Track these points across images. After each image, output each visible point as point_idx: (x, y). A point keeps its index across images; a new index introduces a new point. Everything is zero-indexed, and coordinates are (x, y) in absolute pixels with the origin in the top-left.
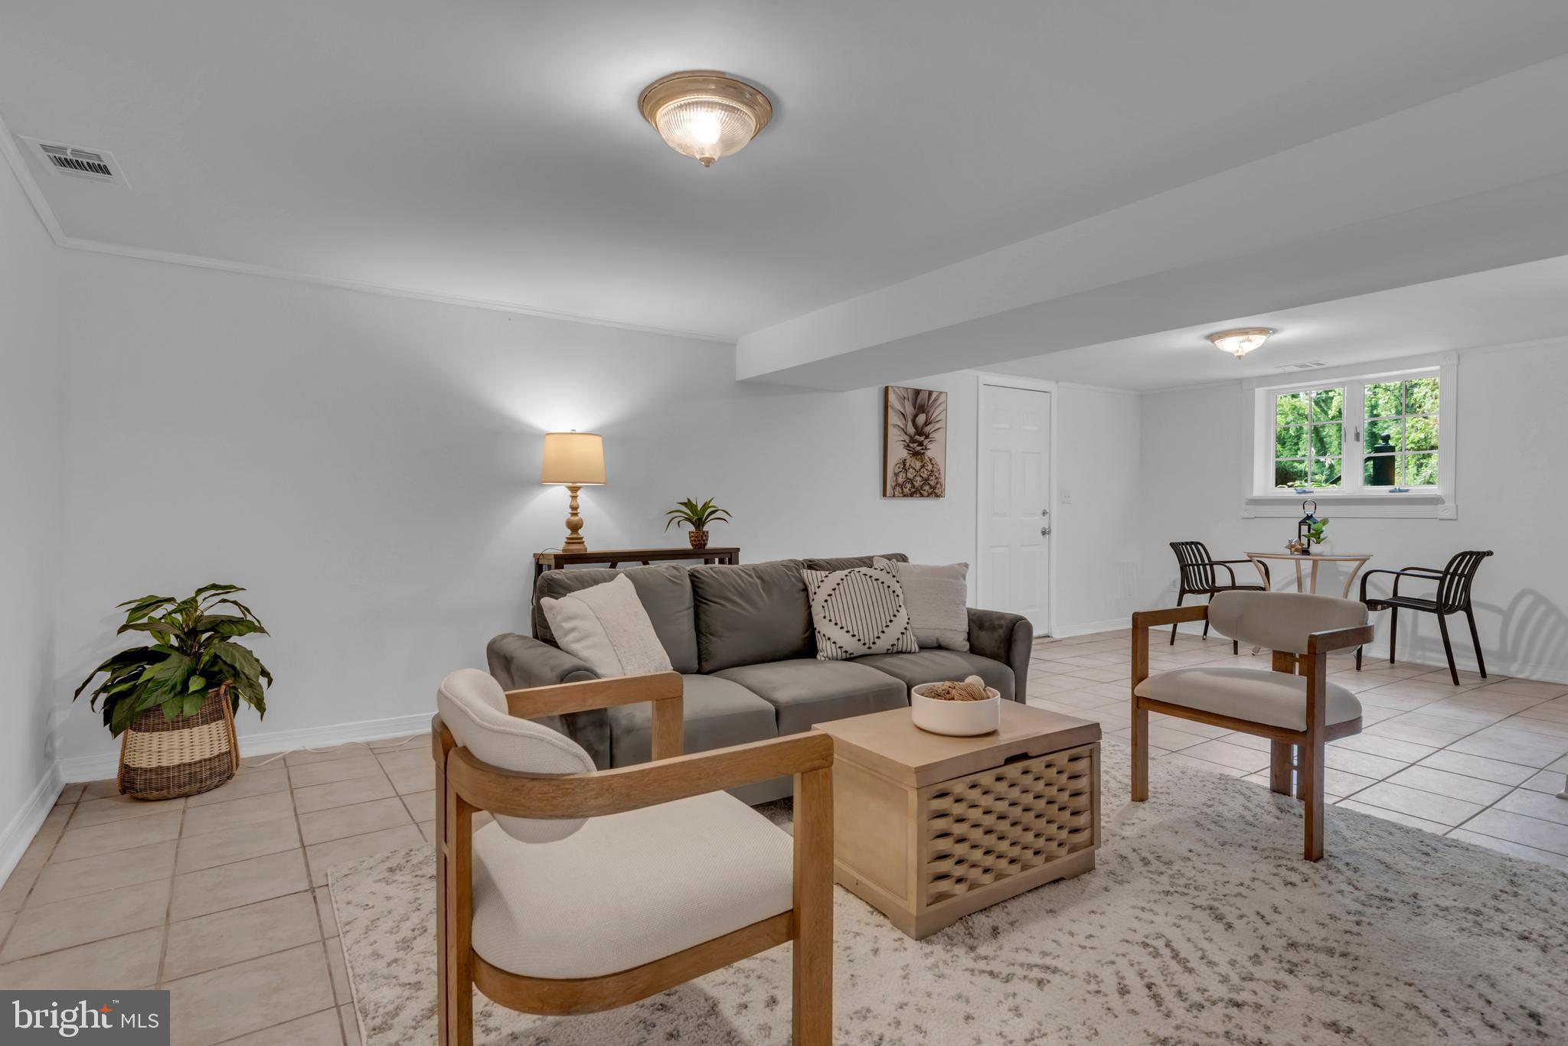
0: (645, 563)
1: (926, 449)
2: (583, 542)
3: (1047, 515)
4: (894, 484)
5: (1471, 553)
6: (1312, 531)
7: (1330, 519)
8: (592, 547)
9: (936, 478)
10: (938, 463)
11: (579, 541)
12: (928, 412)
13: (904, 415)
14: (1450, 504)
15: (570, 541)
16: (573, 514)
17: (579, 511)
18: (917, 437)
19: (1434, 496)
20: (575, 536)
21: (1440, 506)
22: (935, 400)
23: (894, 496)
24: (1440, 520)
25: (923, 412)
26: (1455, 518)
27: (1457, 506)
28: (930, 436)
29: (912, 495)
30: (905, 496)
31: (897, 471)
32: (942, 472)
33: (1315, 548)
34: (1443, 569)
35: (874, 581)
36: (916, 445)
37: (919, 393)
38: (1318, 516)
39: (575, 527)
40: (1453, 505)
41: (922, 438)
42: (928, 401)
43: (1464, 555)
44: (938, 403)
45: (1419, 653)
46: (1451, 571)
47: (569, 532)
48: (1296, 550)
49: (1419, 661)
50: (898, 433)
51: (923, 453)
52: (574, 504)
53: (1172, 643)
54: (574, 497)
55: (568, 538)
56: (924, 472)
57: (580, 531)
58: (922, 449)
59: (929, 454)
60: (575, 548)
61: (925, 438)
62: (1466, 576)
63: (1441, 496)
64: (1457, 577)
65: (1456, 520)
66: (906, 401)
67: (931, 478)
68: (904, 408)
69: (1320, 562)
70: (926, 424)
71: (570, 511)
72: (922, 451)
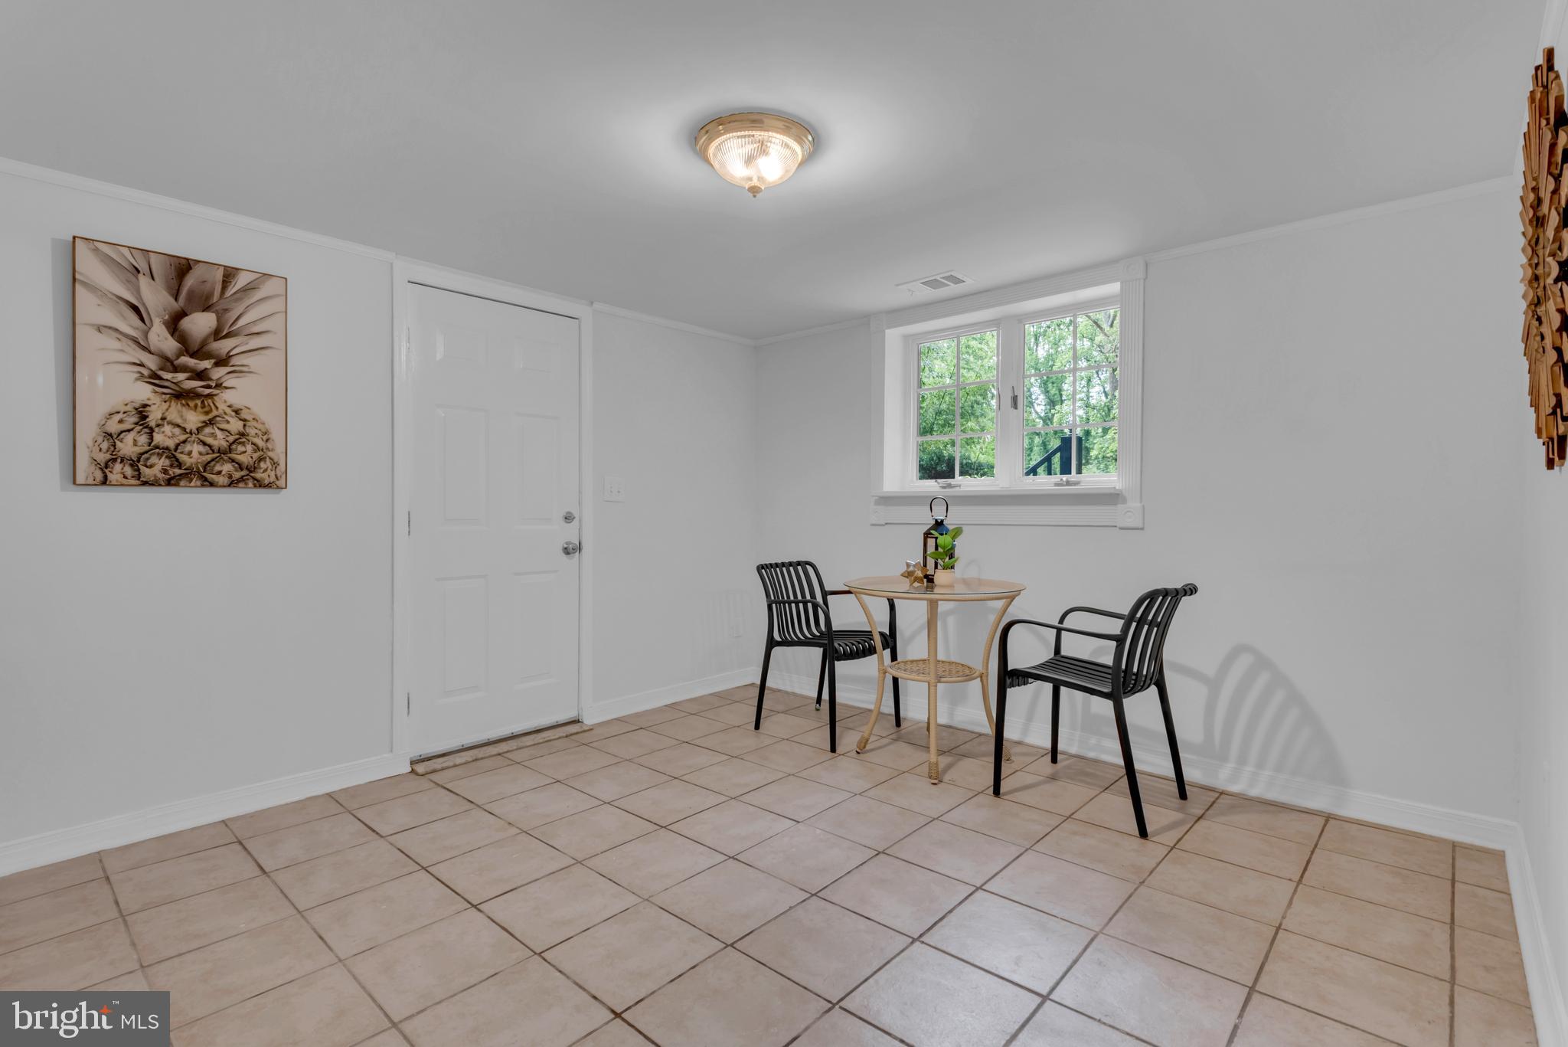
1: (219, 386)
3: (576, 522)
4: (102, 457)
5: (1166, 593)
6: (940, 550)
7: (965, 528)
9: (257, 448)
10: (263, 415)
12: (226, 310)
13: (135, 309)
14: (1134, 504)
18: (185, 360)
19: (1112, 491)
21: (1120, 506)
22: (249, 289)
23: (105, 481)
24: (1121, 528)
25: (207, 308)
26: (1141, 526)
27: (1143, 506)
28: (233, 361)
29: (170, 482)
30: (145, 483)
31: (113, 427)
32: (277, 435)
33: (941, 577)
34: (1126, 611)
36: (181, 376)
37: (189, 268)
38: (950, 523)
40: (1138, 505)
41: (206, 364)
42: (224, 287)
43: (1152, 596)
44: (259, 295)
45: (1093, 741)
46: (1139, 615)
48: (917, 579)
49: (1091, 755)
50: (117, 345)
51: (210, 396)
53: (757, 727)
56: (212, 434)
58: (209, 387)
59: (226, 399)
61: (217, 364)
62: (1158, 626)
63: (1121, 491)
64: (1146, 627)
65: (1142, 529)
66: (144, 281)
67: (241, 448)
68: (137, 291)
69: (940, 603)
70: (217, 334)
72: (207, 391)
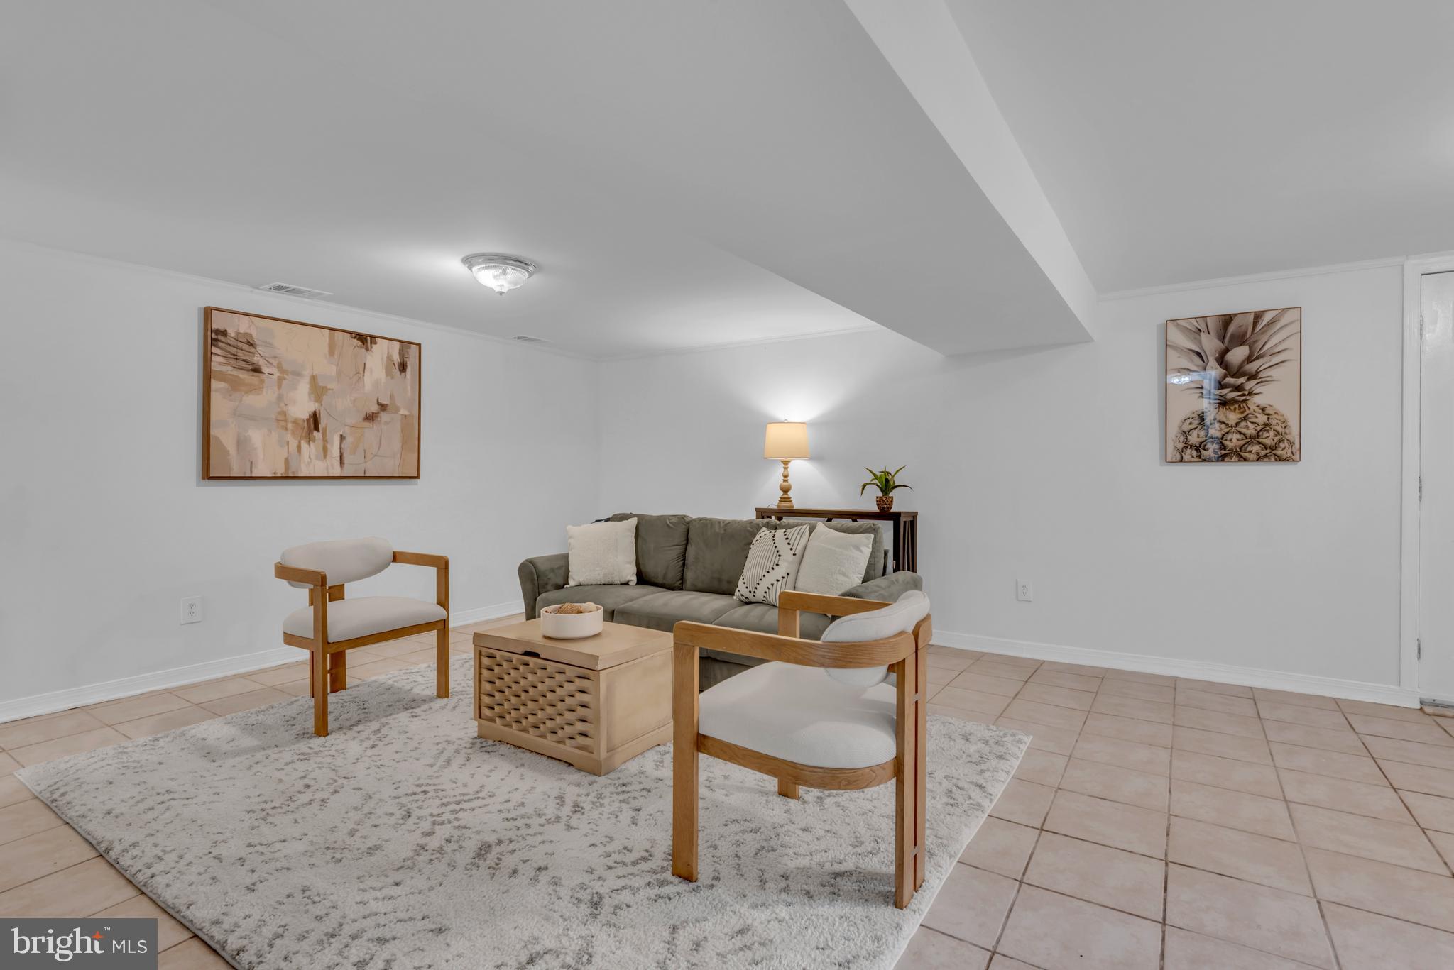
0: (854, 520)
1: (1250, 393)
2: (791, 501)
4: (1180, 446)
8: (797, 505)
9: (1277, 433)
10: (1282, 410)
11: (788, 500)
12: (1256, 341)
13: (1199, 354)
15: (782, 500)
16: (784, 481)
17: (788, 478)
18: (1230, 380)
20: (786, 496)
22: (1270, 324)
23: (1181, 460)
25: (1243, 343)
28: (1261, 375)
29: (1222, 458)
30: (1206, 461)
31: (1186, 427)
32: (1293, 424)
35: (792, 544)
36: (1228, 391)
37: (1232, 320)
39: (786, 490)
41: (1242, 380)
42: (1254, 327)
44: (1278, 325)
47: (782, 493)
51: (1245, 401)
52: (786, 473)
54: (786, 468)
55: (781, 498)
56: (1247, 427)
57: (789, 493)
58: (1244, 395)
59: (1255, 401)
60: (785, 505)
61: (1249, 379)
66: (1204, 336)
67: (1266, 434)
68: (1200, 343)
70: (1251, 359)
71: (783, 478)
72: (1242, 398)
